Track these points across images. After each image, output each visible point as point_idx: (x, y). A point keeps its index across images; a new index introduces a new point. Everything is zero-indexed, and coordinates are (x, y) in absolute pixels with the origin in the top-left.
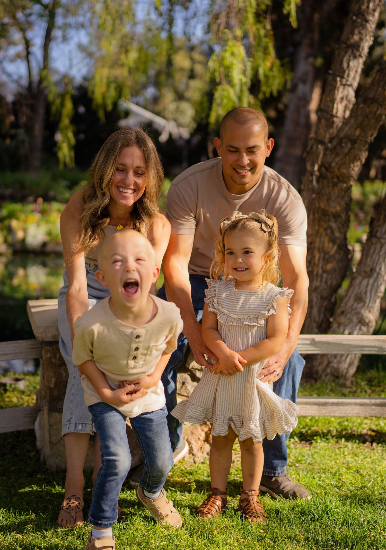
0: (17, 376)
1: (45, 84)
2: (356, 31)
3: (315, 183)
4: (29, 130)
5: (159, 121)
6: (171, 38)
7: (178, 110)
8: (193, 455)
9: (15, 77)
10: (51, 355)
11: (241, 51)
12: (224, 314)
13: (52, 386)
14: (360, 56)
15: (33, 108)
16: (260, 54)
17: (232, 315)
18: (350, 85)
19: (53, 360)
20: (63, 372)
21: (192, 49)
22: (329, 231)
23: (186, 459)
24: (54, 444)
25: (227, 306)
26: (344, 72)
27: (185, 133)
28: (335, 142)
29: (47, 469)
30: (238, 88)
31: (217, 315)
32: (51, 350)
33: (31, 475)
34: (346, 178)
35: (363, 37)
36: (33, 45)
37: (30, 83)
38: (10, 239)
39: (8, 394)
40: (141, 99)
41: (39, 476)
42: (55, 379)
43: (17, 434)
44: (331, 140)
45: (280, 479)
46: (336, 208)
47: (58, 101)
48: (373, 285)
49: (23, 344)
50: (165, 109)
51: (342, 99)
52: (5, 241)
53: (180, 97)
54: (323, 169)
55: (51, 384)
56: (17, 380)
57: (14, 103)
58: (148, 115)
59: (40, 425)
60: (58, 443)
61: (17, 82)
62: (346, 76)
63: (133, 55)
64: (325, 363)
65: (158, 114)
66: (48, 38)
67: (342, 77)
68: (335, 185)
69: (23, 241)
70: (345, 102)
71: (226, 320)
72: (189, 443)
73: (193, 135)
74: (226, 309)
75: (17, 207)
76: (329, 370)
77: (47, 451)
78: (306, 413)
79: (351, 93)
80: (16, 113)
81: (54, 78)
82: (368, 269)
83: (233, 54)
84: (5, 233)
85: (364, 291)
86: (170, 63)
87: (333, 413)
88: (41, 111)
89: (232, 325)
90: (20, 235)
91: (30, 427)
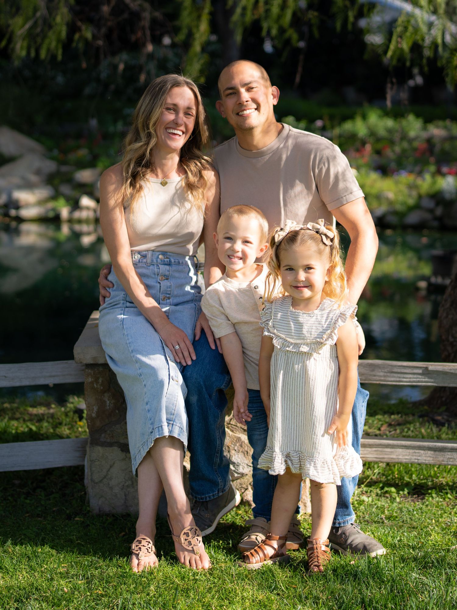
10: (93, 380)
12: (281, 338)
13: (94, 415)
17: (288, 339)
19: (95, 385)
20: (107, 400)
24: (97, 483)
25: (283, 329)
29: (89, 511)
31: (273, 339)
32: (92, 374)
33: (69, 517)
41: (77, 519)
42: (97, 407)
45: (347, 532)
55: (92, 413)
59: (89, 460)
60: (101, 481)
71: (283, 344)
74: (281, 332)
78: (418, 460)
87: (452, 462)
89: (288, 351)
91: (81, 463)
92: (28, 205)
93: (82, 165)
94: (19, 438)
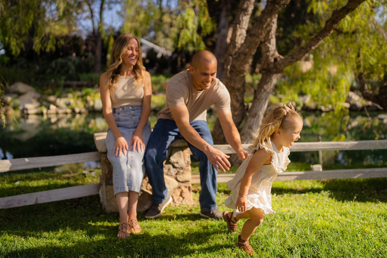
0: (91, 170)
1: (100, 30)
2: (246, 3)
3: (228, 74)
4: (94, 52)
5: (157, 48)
6: (161, 8)
7: (166, 43)
8: (175, 202)
9: (87, 27)
10: (105, 158)
11: (192, 13)
13: (107, 173)
14: (248, 15)
15: (95, 42)
16: (201, 15)
18: (244, 28)
21: (171, 13)
22: (235, 97)
23: (171, 204)
24: (109, 201)
26: (240, 22)
27: (169, 53)
28: (237, 55)
29: (106, 212)
30: (191, 30)
32: (105, 156)
33: (98, 215)
34: (242, 72)
35: (249, 5)
36: (94, 12)
37: (94, 30)
38: (87, 105)
39: (87, 178)
40: (148, 37)
41: (102, 216)
42: (108, 170)
43: (91, 197)
44: (235, 54)
45: (214, 213)
46: (238, 86)
47: (107, 38)
48: (256, 121)
49: (92, 154)
50: (159, 42)
51: (240, 35)
52: (85, 107)
53: (166, 36)
54: (232, 68)
56: (91, 172)
57: (86, 40)
58: (151, 45)
59: (102, 192)
61: (87, 30)
62: (241, 24)
63: (142, 16)
64: (235, 158)
65: (156, 44)
66: (102, 9)
67: (240, 24)
68: (237, 75)
69: (93, 107)
70: (241, 36)
72: (173, 197)
73: (173, 53)
75: (89, 90)
76: (237, 161)
77: (105, 204)
79: (244, 32)
80: (86, 44)
81: (105, 28)
82: (254, 114)
83: (189, 15)
84: (84, 102)
85: (252, 124)
86: (161, 20)
88: (100, 44)
90: (91, 103)
91: (97, 193)
92: (31, 109)
93: (50, 95)
94: (63, 186)
